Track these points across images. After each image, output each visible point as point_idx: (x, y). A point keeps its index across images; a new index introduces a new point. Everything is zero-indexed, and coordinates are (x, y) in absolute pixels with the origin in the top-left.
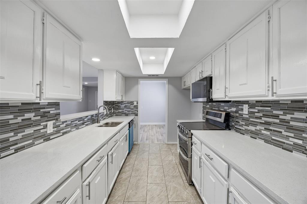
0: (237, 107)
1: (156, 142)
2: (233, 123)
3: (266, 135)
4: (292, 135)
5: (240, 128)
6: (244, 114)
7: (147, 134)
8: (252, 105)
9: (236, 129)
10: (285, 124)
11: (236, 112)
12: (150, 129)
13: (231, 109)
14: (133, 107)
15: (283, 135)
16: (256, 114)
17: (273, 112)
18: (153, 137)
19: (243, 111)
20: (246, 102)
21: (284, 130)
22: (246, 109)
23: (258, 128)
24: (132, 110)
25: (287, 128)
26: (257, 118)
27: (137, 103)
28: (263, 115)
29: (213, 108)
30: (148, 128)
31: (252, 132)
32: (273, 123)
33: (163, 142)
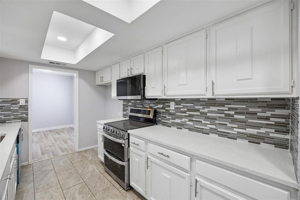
0: (163, 103)
1: (60, 153)
2: (160, 118)
3: (190, 125)
4: (209, 123)
5: (167, 122)
6: (171, 110)
7: (41, 145)
8: (178, 102)
9: (163, 123)
10: (204, 115)
11: (163, 108)
12: (42, 138)
13: (158, 106)
14: (18, 108)
15: (202, 123)
16: (182, 109)
17: (195, 107)
18: (53, 147)
19: (170, 107)
20: (173, 100)
21: (203, 120)
22: (172, 106)
23: (183, 120)
24: (14, 112)
25: (205, 118)
26: (182, 112)
27: (27, 102)
28: (187, 110)
29: (137, 106)
30: (38, 136)
31: (178, 124)
32: (195, 116)
33: (72, 150)
